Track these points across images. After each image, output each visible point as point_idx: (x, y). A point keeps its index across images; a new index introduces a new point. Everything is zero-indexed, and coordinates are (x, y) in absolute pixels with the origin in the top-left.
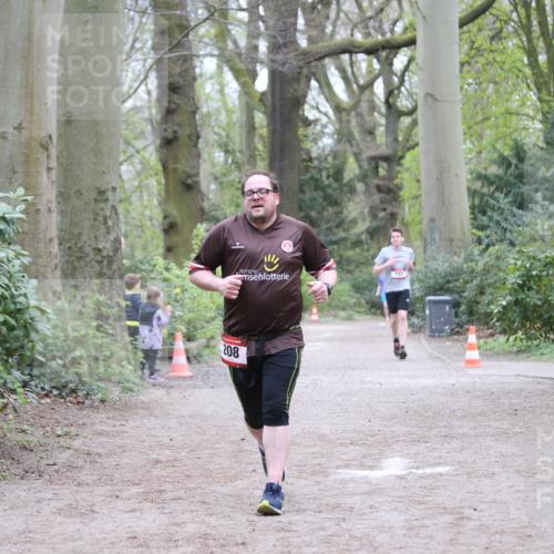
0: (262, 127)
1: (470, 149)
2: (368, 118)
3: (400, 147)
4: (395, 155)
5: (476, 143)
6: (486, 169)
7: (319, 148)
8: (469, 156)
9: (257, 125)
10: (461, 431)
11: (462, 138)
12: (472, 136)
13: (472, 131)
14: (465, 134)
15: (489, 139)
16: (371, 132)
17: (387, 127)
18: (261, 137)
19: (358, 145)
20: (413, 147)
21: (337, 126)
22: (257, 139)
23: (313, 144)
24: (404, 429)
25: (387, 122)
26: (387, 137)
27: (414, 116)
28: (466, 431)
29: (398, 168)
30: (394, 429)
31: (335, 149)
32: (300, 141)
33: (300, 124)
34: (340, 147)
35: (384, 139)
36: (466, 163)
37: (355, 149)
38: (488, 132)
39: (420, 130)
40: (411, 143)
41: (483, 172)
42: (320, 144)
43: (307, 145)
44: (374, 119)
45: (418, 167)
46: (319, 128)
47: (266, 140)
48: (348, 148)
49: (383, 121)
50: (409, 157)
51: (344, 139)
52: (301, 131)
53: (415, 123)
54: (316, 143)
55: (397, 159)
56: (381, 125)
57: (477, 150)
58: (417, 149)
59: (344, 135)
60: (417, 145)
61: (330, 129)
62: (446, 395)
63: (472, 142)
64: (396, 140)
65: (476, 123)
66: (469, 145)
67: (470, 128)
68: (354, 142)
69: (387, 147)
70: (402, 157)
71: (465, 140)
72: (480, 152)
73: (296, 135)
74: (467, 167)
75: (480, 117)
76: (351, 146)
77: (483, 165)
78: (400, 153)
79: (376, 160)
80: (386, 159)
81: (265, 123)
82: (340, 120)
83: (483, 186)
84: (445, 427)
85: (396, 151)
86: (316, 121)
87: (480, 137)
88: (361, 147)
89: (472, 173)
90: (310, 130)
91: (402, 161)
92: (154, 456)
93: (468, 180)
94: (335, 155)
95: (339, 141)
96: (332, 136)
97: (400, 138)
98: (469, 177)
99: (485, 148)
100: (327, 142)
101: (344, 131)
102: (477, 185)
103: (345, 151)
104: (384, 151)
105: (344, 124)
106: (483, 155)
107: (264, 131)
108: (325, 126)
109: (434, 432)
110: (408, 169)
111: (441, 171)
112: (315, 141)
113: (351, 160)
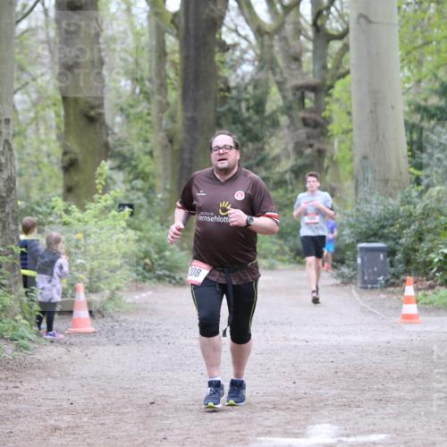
0: (174, 52)
1: (408, 78)
2: (292, 43)
3: (329, 76)
4: (323, 84)
5: (415, 71)
6: (426, 100)
7: (238, 76)
8: (407, 86)
9: (168, 50)
10: (396, 394)
11: (400, 64)
12: (410, 62)
13: (411, 56)
14: (402, 60)
15: (430, 67)
16: (296, 59)
17: (314, 52)
18: (173, 63)
19: (281, 73)
20: (344, 75)
21: (258, 52)
22: (168, 66)
23: (231, 71)
24: (333, 392)
25: (315, 47)
26: (314, 64)
27: (345, 40)
28: (402, 394)
29: (327, 99)
30: (322, 391)
31: (257, 77)
32: (216, 69)
33: (217, 49)
34: (262, 75)
35: (311, 67)
36: (404, 94)
37: (278, 78)
38: (429, 58)
39: (351, 56)
40: (341, 71)
41: (423, 103)
42: (239, 72)
43: (225, 72)
44: (300, 44)
45: (350, 98)
46: (238, 53)
47: (179, 67)
48: (271, 76)
49: (310, 46)
50: (339, 85)
51: (266, 67)
52: (218, 57)
53: (346, 48)
54: (235, 71)
55: (326, 88)
56: (307, 50)
57: (416, 79)
58: (348, 78)
59: (266, 62)
60: (348, 72)
61: (250, 55)
62: (380, 353)
63: (410, 69)
64: (324, 67)
65: (415, 48)
66: (406, 72)
67: (408, 53)
68: (277, 70)
69: (314, 75)
70: (331, 87)
71: (402, 68)
72: (419, 81)
73: (212, 60)
74: (405, 98)
75: (420, 42)
76: (274, 74)
77: (423, 96)
78: (329, 83)
79: (301, 90)
80: (314, 89)
81: (177, 48)
82: (262, 45)
83: (422, 119)
84: (378, 389)
85: (324, 80)
86: (235, 46)
87: (420, 63)
88: (286, 75)
89: (410, 105)
90: (228, 56)
91: (331, 91)
92: (52, 422)
93: (405, 112)
94: (256, 84)
95: (260, 68)
96: (252, 62)
97: (329, 66)
98: (407, 109)
99: (426, 76)
100: (247, 69)
101: (267, 57)
102: (416, 118)
103: (267, 80)
104: (311, 79)
105: (266, 49)
106: (423, 84)
107: (177, 57)
108: (244, 52)
109: (367, 395)
110: (338, 100)
111: (376, 102)
112: (233, 68)
113: (274, 89)
